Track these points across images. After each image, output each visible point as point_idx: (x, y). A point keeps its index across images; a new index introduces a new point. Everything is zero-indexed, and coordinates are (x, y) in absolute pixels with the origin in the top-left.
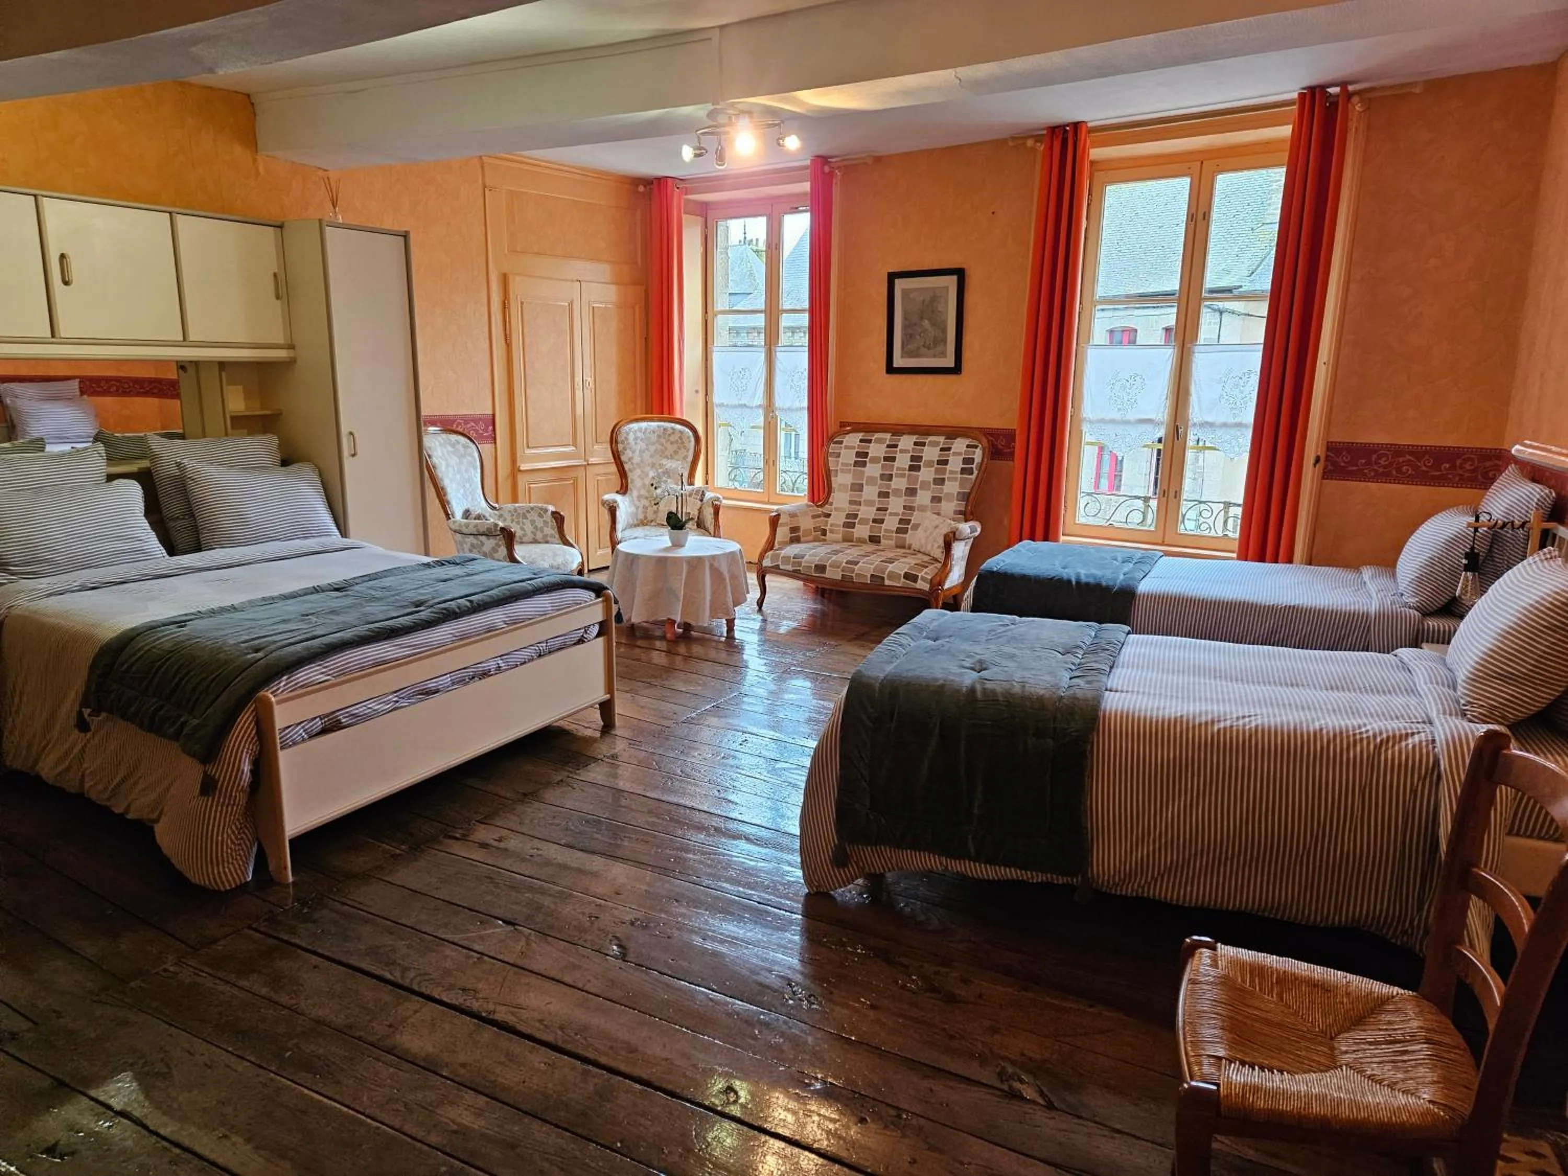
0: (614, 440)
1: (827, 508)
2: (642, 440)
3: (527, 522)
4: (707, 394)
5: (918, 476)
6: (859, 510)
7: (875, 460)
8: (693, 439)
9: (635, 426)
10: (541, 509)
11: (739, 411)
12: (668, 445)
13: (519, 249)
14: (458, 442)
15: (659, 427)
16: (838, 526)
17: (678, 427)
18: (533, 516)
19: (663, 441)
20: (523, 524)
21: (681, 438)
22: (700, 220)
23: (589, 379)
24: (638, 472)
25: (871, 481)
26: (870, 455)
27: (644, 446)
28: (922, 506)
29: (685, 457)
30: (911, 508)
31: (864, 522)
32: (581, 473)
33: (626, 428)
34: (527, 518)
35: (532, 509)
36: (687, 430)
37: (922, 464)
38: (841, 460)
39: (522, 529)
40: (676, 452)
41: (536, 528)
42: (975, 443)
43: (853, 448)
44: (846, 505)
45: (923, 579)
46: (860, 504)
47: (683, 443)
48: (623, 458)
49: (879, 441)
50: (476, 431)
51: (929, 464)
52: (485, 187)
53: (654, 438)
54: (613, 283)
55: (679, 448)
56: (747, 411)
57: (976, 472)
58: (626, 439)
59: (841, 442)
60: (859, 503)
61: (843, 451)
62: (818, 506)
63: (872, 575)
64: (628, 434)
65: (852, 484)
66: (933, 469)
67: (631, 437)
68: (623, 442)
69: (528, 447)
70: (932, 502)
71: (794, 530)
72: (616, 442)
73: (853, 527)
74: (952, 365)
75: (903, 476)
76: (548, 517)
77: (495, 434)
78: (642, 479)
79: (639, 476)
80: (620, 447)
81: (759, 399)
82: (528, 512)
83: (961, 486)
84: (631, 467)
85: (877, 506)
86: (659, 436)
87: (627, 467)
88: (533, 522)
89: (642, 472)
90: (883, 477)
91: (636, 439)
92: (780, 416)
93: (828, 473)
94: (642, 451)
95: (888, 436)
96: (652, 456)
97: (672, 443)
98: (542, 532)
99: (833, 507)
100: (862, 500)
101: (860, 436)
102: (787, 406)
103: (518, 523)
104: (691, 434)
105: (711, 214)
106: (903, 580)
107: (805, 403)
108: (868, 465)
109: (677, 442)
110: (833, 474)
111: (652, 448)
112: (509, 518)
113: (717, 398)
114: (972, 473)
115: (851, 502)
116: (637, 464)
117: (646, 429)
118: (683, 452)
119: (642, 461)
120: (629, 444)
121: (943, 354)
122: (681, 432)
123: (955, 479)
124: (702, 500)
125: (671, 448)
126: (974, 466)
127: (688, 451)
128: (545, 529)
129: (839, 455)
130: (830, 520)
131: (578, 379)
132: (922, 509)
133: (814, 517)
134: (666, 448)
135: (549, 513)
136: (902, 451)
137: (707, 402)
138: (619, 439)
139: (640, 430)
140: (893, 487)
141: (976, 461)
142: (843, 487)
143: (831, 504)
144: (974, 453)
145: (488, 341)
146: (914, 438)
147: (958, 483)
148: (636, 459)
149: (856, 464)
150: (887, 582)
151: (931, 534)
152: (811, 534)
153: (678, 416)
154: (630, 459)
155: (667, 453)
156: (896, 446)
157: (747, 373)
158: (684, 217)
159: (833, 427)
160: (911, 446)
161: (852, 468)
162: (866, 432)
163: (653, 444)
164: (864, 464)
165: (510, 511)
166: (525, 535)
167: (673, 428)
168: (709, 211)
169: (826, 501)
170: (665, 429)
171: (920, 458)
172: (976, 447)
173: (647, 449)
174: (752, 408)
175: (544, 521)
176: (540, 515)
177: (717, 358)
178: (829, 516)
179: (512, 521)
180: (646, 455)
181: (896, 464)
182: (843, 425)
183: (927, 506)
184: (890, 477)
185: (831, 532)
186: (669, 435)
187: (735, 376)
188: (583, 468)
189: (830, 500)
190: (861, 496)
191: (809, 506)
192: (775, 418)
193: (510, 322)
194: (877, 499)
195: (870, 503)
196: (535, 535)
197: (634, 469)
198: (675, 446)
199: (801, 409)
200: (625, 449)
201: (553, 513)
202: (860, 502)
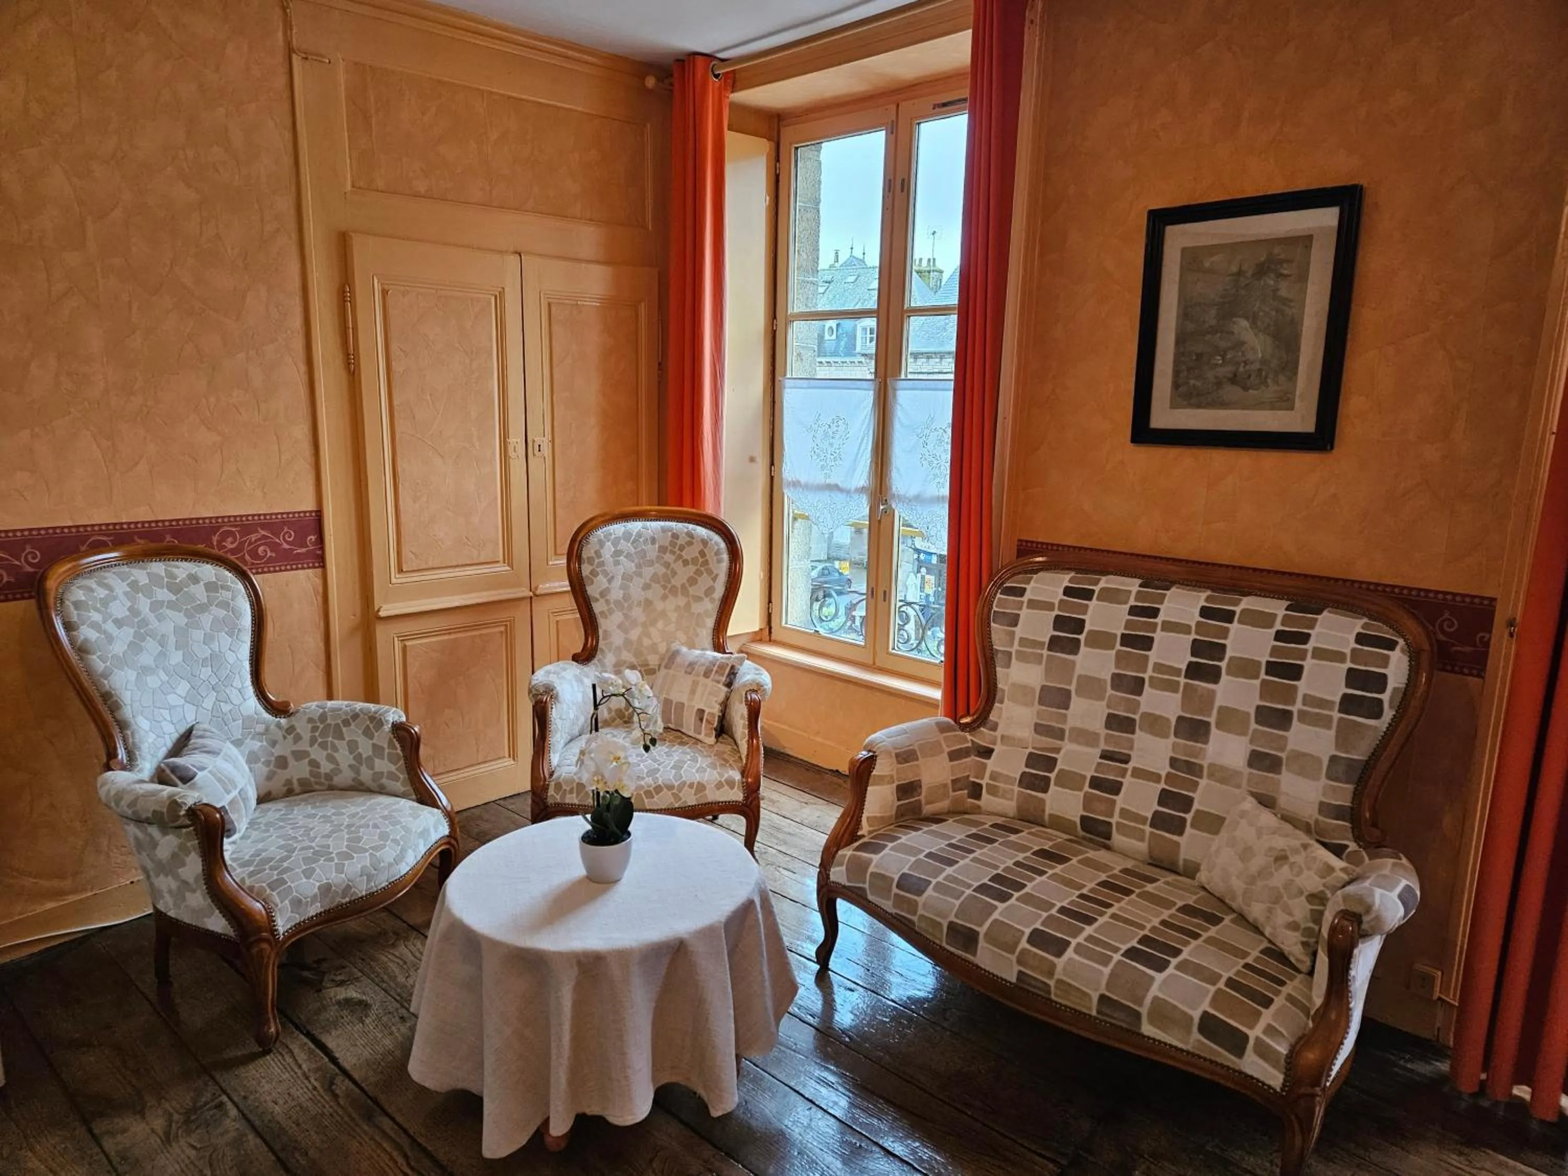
0: (575, 553)
1: (983, 737)
2: (628, 556)
3: (342, 746)
4: (772, 464)
5: (1212, 694)
6: (1058, 750)
7: (1100, 640)
8: (725, 557)
9: (618, 529)
10: (372, 718)
11: (825, 496)
12: (678, 566)
13: (380, 184)
14: (194, 579)
15: (664, 530)
16: (1008, 780)
17: (701, 531)
18: (353, 733)
19: (669, 557)
20: (335, 749)
21: (702, 554)
22: (763, 146)
23: (540, 437)
24: (617, 617)
25: (1090, 687)
26: (1088, 627)
27: (631, 567)
28: (1222, 768)
29: (709, 591)
30: (1193, 769)
31: (1069, 780)
32: (521, 614)
33: (600, 533)
34: (341, 737)
35: (355, 716)
36: (716, 538)
37: (1223, 665)
38: (1019, 631)
39: (331, 759)
40: (692, 581)
41: (358, 758)
42: (1387, 633)
43: (1049, 606)
44: (1026, 733)
45: (1263, 1051)
46: (1062, 738)
47: (706, 563)
48: (592, 590)
49: (1110, 596)
50: (274, 547)
51: (1245, 668)
52: (290, 51)
53: (652, 552)
54: (598, 262)
55: (698, 573)
56: (839, 497)
57: (1388, 714)
58: (598, 554)
59: (1021, 592)
60: (1059, 734)
61: (1024, 613)
62: (963, 728)
63: (1102, 998)
64: (601, 543)
65: (1043, 688)
66: (1257, 683)
67: (608, 550)
68: (590, 560)
69: (400, 571)
70: (1250, 764)
71: (907, 790)
72: (579, 558)
73: (1045, 790)
74: (1308, 426)
75: (1172, 687)
76: (384, 736)
77: (322, 548)
78: (626, 631)
79: (620, 626)
80: (586, 570)
81: (862, 476)
82: (346, 723)
83: (1342, 739)
84: (605, 608)
85: (1103, 746)
86: (662, 549)
87: (597, 607)
88: (353, 746)
89: (626, 616)
90: (1118, 681)
91: (617, 553)
92: (900, 512)
93: (989, 658)
94: (627, 578)
95: (1133, 585)
96: (646, 587)
97: (686, 563)
98: (371, 767)
99: (998, 733)
100: (1067, 727)
101: (1066, 579)
102: (912, 492)
103: (323, 746)
104: (723, 545)
105: (787, 133)
106: (1196, 1035)
107: (946, 491)
108: (1083, 649)
109: (694, 561)
110: (999, 659)
111: (648, 572)
112: (306, 736)
113: (790, 470)
114: (1378, 715)
115: (1040, 729)
116: (617, 603)
117: (639, 535)
118: (704, 581)
119: (627, 597)
120: (602, 564)
121: (1285, 402)
122: (705, 542)
123: (1325, 722)
124: (729, 685)
125: (683, 573)
126: (1385, 697)
127: (714, 579)
128: (377, 761)
129: (1014, 621)
130: (991, 764)
131: (516, 440)
132: (1222, 775)
133: (954, 756)
134: (674, 573)
135: (387, 727)
136: (1169, 626)
137: (772, 478)
138: (585, 555)
139: (627, 535)
140: (1143, 709)
141: (1391, 684)
142: (1022, 690)
143: (994, 728)
144: (1385, 662)
145: (303, 368)
146: (1201, 598)
147: (1332, 733)
148: (616, 594)
149: (1055, 643)
150: (1147, 1029)
151: (1263, 873)
152: (946, 795)
153: (709, 510)
154: (603, 594)
155: (677, 582)
156: (1154, 613)
157: (842, 427)
158: (730, 137)
159: (1006, 552)
160: (1193, 617)
161: (1045, 652)
162: (1078, 571)
163: (651, 563)
164: (1073, 647)
165: (310, 720)
166: (337, 771)
167: (690, 535)
168: (783, 130)
169: (982, 719)
170: (675, 536)
171: (1219, 651)
172: (1391, 645)
173: (640, 575)
174: (848, 492)
175: (374, 745)
176: (368, 733)
177: (791, 397)
178: (987, 753)
179: (313, 741)
180: (637, 583)
181: (1154, 656)
182: (1026, 549)
183: (1238, 773)
184: (1137, 686)
185: (993, 791)
186: (682, 548)
187: (821, 431)
188: (526, 606)
189: (993, 717)
190: (1064, 718)
191: (943, 728)
192: (889, 513)
193: (355, 329)
194: (1103, 732)
195: (1084, 737)
196: (358, 772)
197: (611, 612)
198: (692, 568)
199: (939, 499)
200: (594, 573)
201: (398, 728)
202: (1062, 731)
